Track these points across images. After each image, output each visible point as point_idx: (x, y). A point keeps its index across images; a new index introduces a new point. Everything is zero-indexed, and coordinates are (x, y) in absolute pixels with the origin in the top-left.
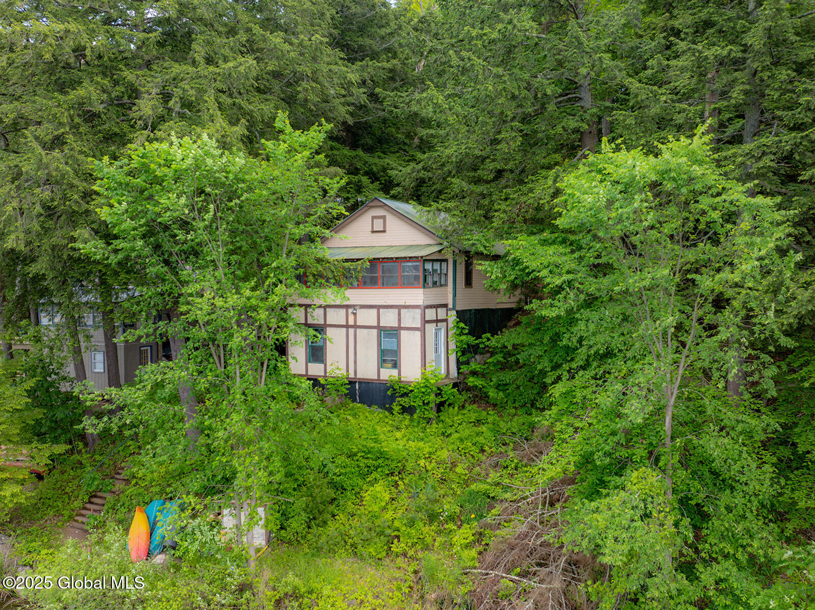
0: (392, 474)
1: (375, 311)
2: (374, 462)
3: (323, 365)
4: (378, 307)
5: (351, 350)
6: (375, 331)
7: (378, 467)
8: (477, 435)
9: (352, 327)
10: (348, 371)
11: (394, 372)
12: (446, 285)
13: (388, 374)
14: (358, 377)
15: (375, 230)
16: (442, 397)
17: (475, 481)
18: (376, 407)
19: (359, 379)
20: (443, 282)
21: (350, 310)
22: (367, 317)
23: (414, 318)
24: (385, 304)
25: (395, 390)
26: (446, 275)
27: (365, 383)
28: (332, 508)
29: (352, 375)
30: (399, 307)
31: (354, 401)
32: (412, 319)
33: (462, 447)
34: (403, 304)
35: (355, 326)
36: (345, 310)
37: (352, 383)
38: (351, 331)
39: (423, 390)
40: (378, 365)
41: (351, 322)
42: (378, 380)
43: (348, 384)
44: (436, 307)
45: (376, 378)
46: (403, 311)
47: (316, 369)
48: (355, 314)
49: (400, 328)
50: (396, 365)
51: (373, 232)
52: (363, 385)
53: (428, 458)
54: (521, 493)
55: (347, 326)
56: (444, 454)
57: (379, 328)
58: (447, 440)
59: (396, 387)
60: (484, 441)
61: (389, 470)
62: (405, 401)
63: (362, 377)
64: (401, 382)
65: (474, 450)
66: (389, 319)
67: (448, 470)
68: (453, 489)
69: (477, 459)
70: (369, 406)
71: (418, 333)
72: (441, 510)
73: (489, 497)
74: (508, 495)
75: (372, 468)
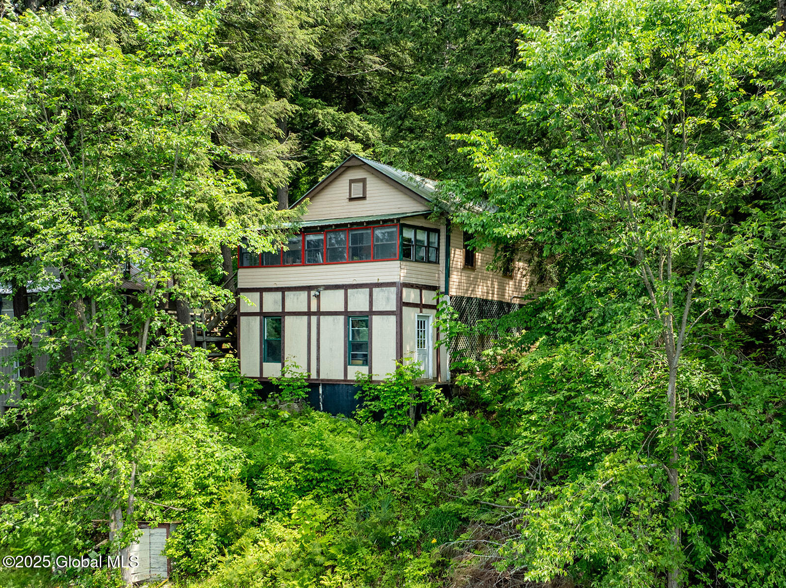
0: (341, 490)
1: (342, 292)
2: (317, 474)
3: (280, 365)
4: (345, 287)
5: (314, 344)
6: (341, 318)
7: (322, 481)
8: (461, 445)
9: (314, 314)
10: (309, 370)
11: (365, 370)
12: (437, 262)
13: (357, 372)
14: (321, 378)
15: (353, 196)
16: (421, 399)
17: (448, 499)
18: (343, 415)
19: (322, 380)
20: (433, 258)
21: (313, 293)
22: (332, 301)
23: (388, 299)
24: (355, 283)
25: (363, 392)
26: (438, 249)
27: (330, 385)
28: (254, 531)
29: (314, 376)
30: (371, 286)
31: (317, 408)
32: (385, 300)
33: (437, 459)
34: (376, 281)
35: (319, 313)
36: (306, 293)
37: (313, 385)
38: (314, 319)
39: (395, 388)
40: (345, 361)
41: (314, 308)
42: (345, 380)
43: (308, 387)
44: (421, 287)
45: (343, 378)
46: (375, 290)
47: (272, 370)
48: (318, 297)
49: (372, 313)
50: (367, 360)
51: (351, 199)
52: (328, 388)
53: (390, 471)
54: (502, 514)
55: (309, 314)
56: (411, 467)
57: (346, 313)
58: (421, 451)
59: (366, 388)
60: (467, 453)
61: (336, 485)
62: (375, 406)
63: (326, 378)
64: (371, 382)
65: (454, 464)
66: (359, 302)
67: (413, 486)
68: (416, 509)
69: (455, 474)
70: (334, 415)
71: (393, 319)
72: (394, 533)
73: (460, 519)
74: (484, 517)
75: (314, 482)
